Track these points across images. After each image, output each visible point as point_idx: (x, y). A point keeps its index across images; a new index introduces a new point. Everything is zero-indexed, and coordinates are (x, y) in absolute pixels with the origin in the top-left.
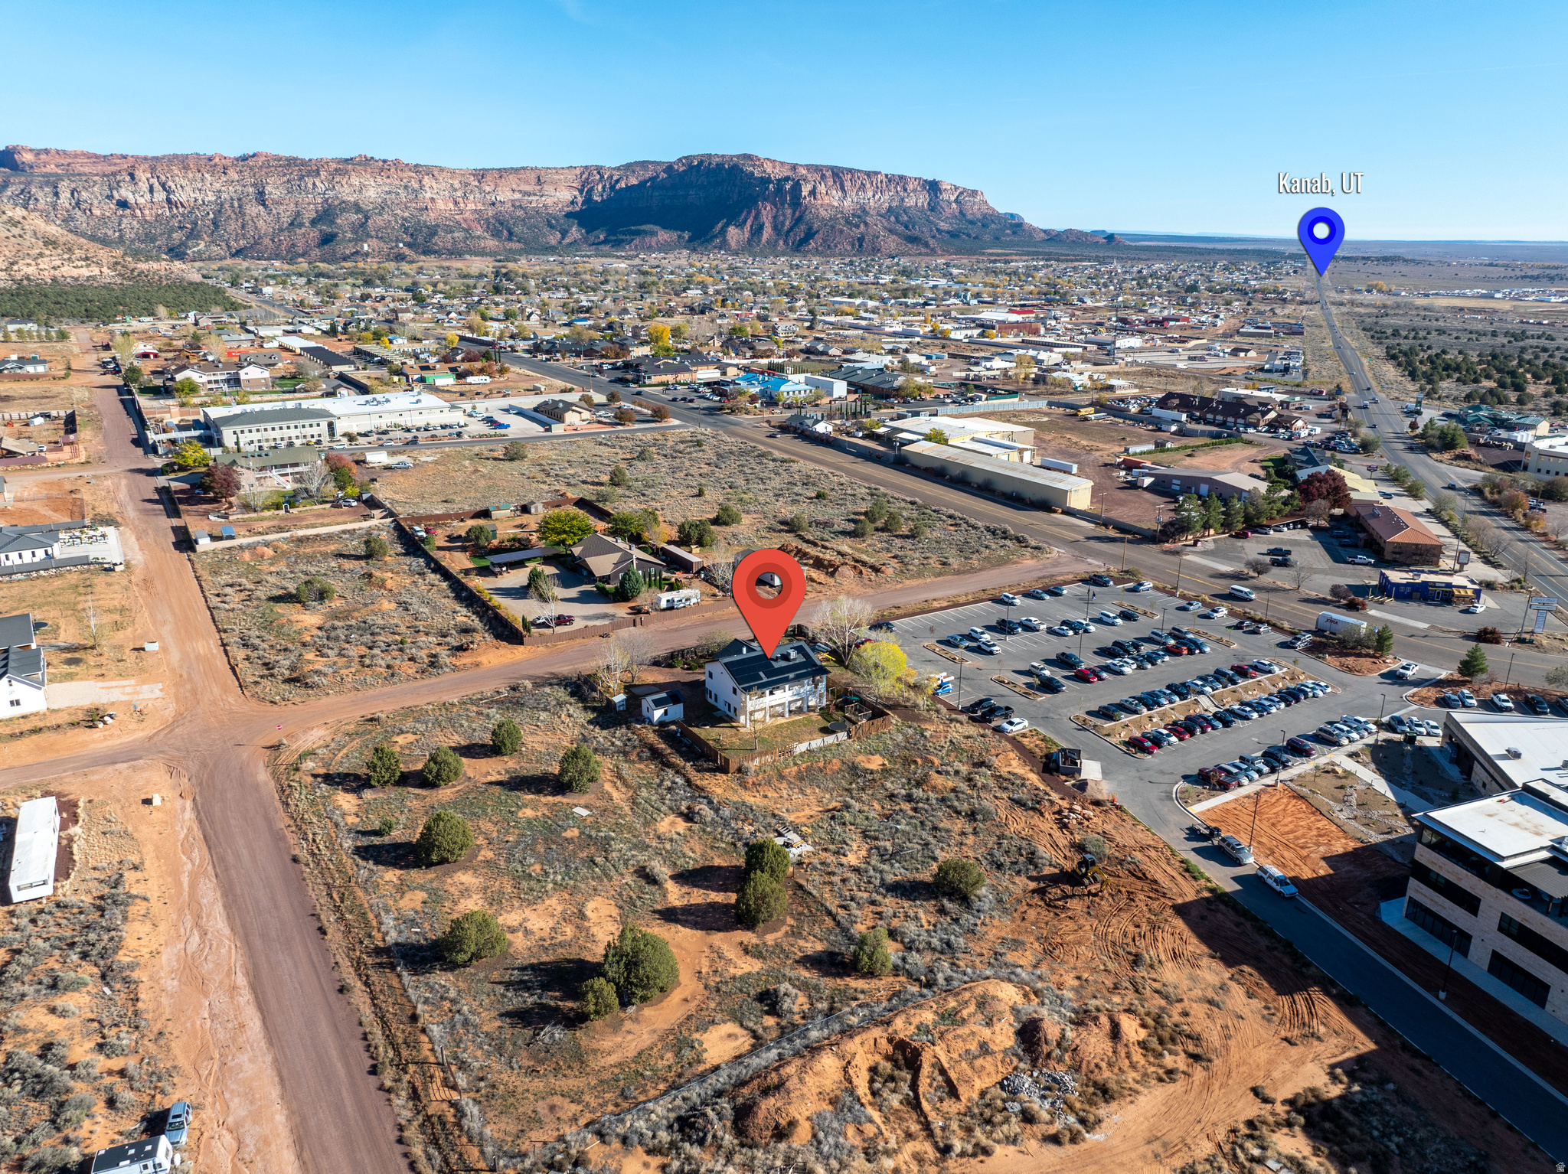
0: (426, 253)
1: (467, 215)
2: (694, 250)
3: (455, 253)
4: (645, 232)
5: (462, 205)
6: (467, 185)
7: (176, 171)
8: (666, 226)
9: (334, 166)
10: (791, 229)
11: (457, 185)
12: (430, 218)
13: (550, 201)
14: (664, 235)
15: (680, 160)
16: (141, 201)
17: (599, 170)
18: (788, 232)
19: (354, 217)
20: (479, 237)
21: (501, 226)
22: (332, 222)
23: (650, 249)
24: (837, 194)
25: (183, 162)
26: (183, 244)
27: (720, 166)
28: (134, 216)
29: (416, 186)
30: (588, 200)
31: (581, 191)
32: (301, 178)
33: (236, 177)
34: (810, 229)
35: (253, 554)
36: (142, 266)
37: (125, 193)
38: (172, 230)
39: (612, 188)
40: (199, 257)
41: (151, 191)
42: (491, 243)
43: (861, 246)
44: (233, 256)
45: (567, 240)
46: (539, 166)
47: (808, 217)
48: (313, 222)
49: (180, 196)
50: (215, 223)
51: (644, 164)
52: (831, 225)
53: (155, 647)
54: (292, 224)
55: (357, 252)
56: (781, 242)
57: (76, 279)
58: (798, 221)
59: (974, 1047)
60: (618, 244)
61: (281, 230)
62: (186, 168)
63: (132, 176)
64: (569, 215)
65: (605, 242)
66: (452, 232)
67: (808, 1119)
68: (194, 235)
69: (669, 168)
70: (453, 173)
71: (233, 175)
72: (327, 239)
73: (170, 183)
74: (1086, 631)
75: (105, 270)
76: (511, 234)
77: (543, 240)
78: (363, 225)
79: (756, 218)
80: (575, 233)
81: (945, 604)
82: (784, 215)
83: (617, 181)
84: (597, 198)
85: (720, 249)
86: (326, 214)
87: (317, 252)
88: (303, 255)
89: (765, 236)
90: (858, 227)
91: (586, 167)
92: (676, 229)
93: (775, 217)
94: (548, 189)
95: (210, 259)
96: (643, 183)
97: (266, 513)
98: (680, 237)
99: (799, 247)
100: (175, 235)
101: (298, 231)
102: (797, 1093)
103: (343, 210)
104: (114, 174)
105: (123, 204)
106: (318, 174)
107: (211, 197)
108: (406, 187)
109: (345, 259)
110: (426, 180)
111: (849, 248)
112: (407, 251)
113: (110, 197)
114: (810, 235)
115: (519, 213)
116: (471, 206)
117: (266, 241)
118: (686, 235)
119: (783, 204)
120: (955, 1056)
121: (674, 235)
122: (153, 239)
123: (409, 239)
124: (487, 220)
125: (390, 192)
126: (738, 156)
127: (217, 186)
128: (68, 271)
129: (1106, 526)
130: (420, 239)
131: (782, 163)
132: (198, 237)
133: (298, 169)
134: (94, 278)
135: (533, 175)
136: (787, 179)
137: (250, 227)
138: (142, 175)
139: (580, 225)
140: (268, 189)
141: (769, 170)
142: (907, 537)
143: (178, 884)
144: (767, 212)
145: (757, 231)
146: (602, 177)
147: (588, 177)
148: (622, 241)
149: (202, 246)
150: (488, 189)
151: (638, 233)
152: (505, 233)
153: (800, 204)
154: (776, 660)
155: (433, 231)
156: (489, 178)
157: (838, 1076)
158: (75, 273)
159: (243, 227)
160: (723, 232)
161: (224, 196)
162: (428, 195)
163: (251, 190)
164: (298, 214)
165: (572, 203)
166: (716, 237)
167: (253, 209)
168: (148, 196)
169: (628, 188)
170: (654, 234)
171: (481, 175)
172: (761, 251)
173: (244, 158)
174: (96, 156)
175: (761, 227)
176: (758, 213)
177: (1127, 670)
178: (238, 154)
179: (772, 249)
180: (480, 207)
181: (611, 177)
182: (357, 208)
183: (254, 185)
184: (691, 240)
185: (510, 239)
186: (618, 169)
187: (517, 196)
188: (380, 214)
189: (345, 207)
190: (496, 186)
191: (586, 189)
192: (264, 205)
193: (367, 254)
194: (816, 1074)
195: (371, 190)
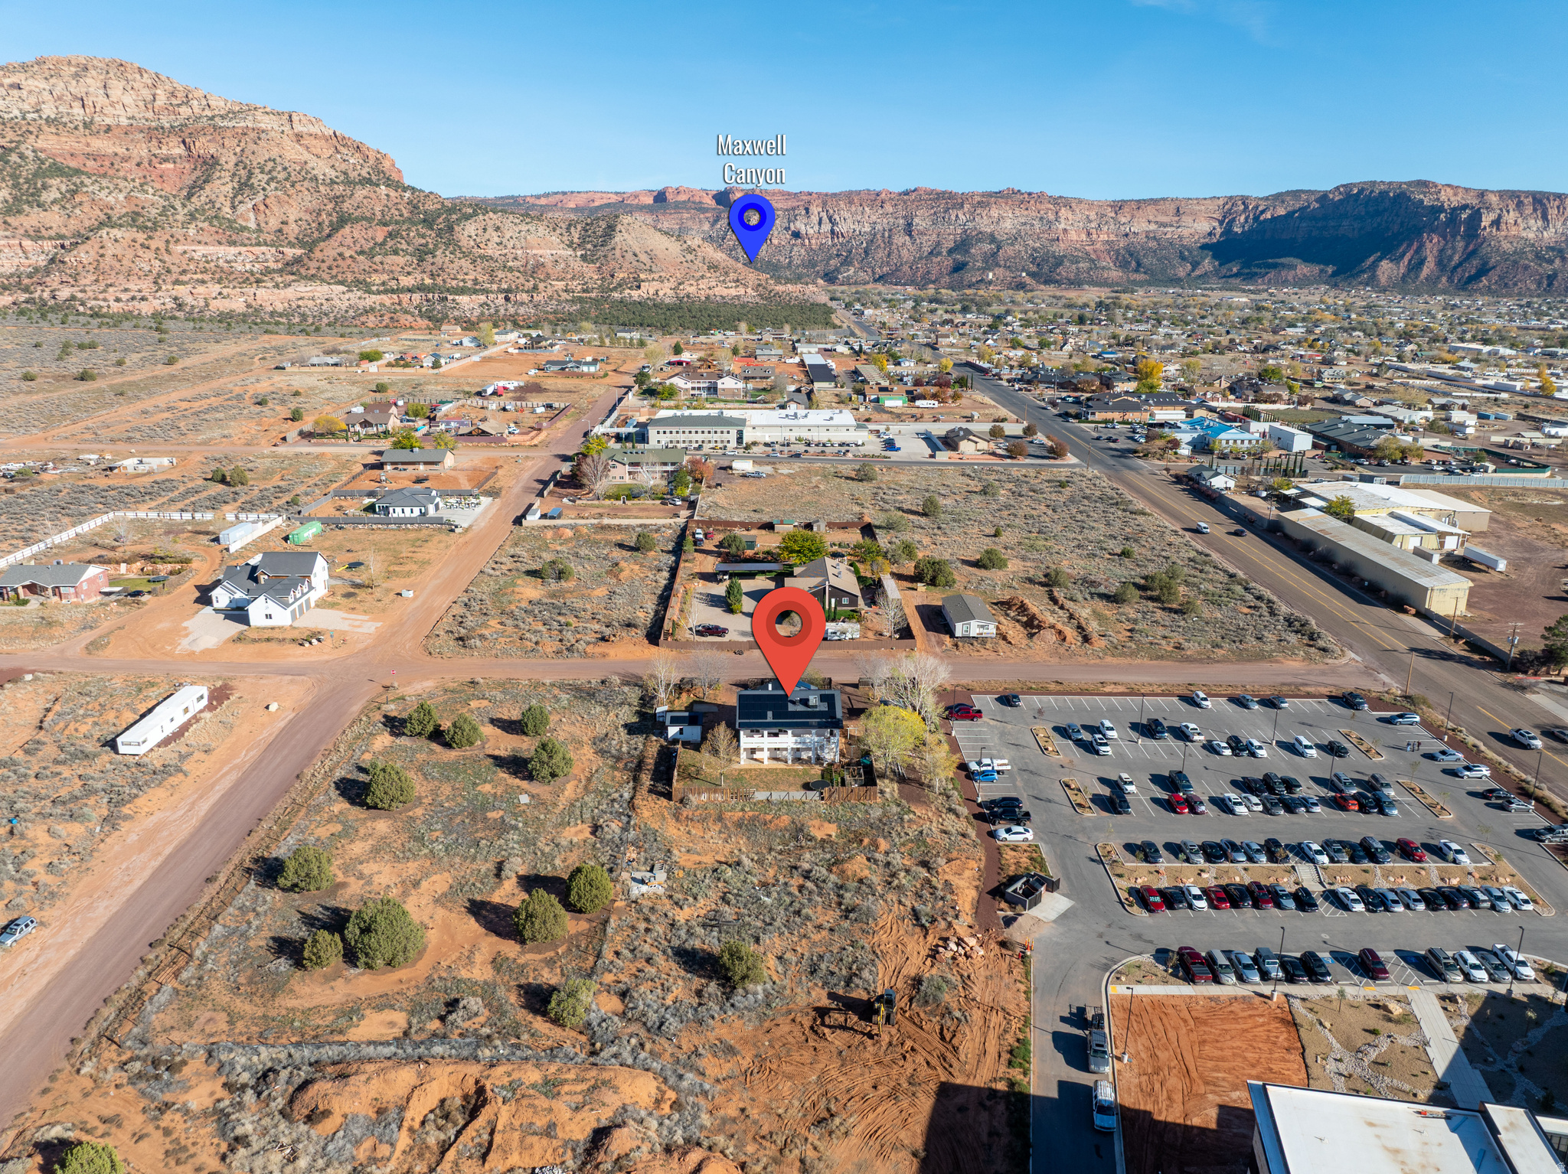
0: (1047, 282)
1: (1098, 246)
2: (1335, 286)
3: (1076, 283)
4: (1283, 266)
5: (1095, 236)
6: (1103, 216)
7: (843, 206)
8: (1307, 259)
9: (977, 199)
10: (1460, 264)
11: (1093, 216)
12: (1059, 249)
13: (1186, 232)
14: (1303, 269)
15: (1337, 188)
16: (811, 231)
17: (1244, 200)
18: (1455, 268)
19: (987, 247)
20: (1103, 268)
21: (1130, 258)
22: (967, 252)
23: (1285, 283)
24: (1535, 224)
25: (849, 197)
26: (837, 270)
27: (1383, 194)
28: (803, 245)
29: (1051, 217)
30: (1228, 231)
31: (1221, 223)
32: (946, 211)
33: (891, 210)
34: (1485, 263)
35: (555, 534)
36: (780, 288)
37: (800, 225)
38: (830, 258)
39: (1256, 218)
40: (847, 282)
41: (820, 224)
42: (1115, 274)
43: (1550, 284)
44: (875, 281)
45: (1197, 272)
46: (1180, 197)
47: (1485, 250)
48: (950, 252)
49: (843, 228)
50: (866, 252)
51: (1296, 194)
52: (1515, 262)
53: (411, 594)
54: (931, 253)
55: (982, 281)
56: (1444, 279)
57: (723, 298)
58: (1469, 256)
59: (540, 1123)
60: (1250, 277)
61: (921, 258)
62: (851, 202)
63: (807, 210)
64: (1204, 247)
65: (1236, 275)
66: (1077, 262)
67: (345, 1116)
68: (847, 262)
69: (1323, 197)
70: (1091, 204)
71: (889, 208)
72: (959, 268)
73: (836, 217)
74: (1253, 754)
75: (749, 290)
76: (1139, 264)
77: (1170, 272)
78: (994, 255)
79: (1418, 251)
80: (1207, 264)
81: (1121, 689)
82: (1454, 248)
83: (1263, 212)
84: (1237, 230)
85: (1367, 285)
86: (963, 245)
87: (947, 279)
88: (933, 282)
89: (1425, 271)
90: (1551, 262)
91: (1231, 198)
92: (1319, 263)
93: (1441, 251)
94: (1187, 220)
95: (856, 283)
96: (1290, 215)
97: (607, 502)
98: (1321, 271)
99: (1466, 284)
100: (832, 262)
101: (935, 260)
102: (353, 1089)
103: (979, 240)
104: (794, 209)
105: (796, 235)
106: (962, 206)
107: (867, 229)
108: (1041, 219)
109: (969, 287)
110: (1063, 212)
111: (1533, 287)
112: (1028, 280)
113: (787, 229)
114: (1483, 271)
115: (1152, 244)
116: (1104, 237)
117: (906, 268)
118: (1330, 270)
119: (1454, 236)
120: (517, 1123)
121: (1316, 269)
122: (814, 266)
123: (1033, 268)
124: (1117, 252)
125: (1025, 224)
126: (1409, 184)
127: (874, 218)
128: (720, 291)
129: (1457, 638)
130: (1046, 269)
131: (1467, 190)
132: (850, 264)
133: (946, 201)
134: (738, 297)
135: (1173, 206)
136: (1465, 207)
137: (894, 256)
138: (815, 210)
139: (1214, 257)
140: (916, 220)
141: (1443, 198)
142: (1176, 612)
143: (221, 769)
144: (1432, 246)
145: (1417, 265)
146: (1246, 207)
147: (1229, 209)
148: (1256, 274)
149: (851, 272)
150: (1123, 220)
151: (1275, 266)
152: (1134, 264)
153: (1477, 236)
154: (794, 703)
155: (1059, 261)
156: (1126, 209)
157: (404, 1092)
158: (725, 292)
159: (889, 255)
160: (1374, 266)
161: (878, 227)
162: (1062, 226)
163: (901, 221)
164: (938, 244)
165: (1210, 234)
166: (1363, 271)
167: (900, 239)
168: (816, 228)
169: (1274, 219)
170: (1293, 267)
171: (1118, 206)
172: (1417, 288)
173: (906, 193)
174: (789, 194)
175: (1421, 262)
176: (1421, 246)
177: (1241, 810)
178: (901, 190)
179: (1432, 287)
180: (1113, 238)
181: (1257, 207)
182: (992, 238)
183: (904, 217)
184: (1334, 274)
185: (1136, 271)
186: (1266, 199)
187: (1153, 227)
188: (1012, 244)
189: (981, 237)
190: (1133, 216)
191: (1227, 220)
192: (910, 235)
193: (990, 282)
194: (385, 1081)
195: (1007, 221)
